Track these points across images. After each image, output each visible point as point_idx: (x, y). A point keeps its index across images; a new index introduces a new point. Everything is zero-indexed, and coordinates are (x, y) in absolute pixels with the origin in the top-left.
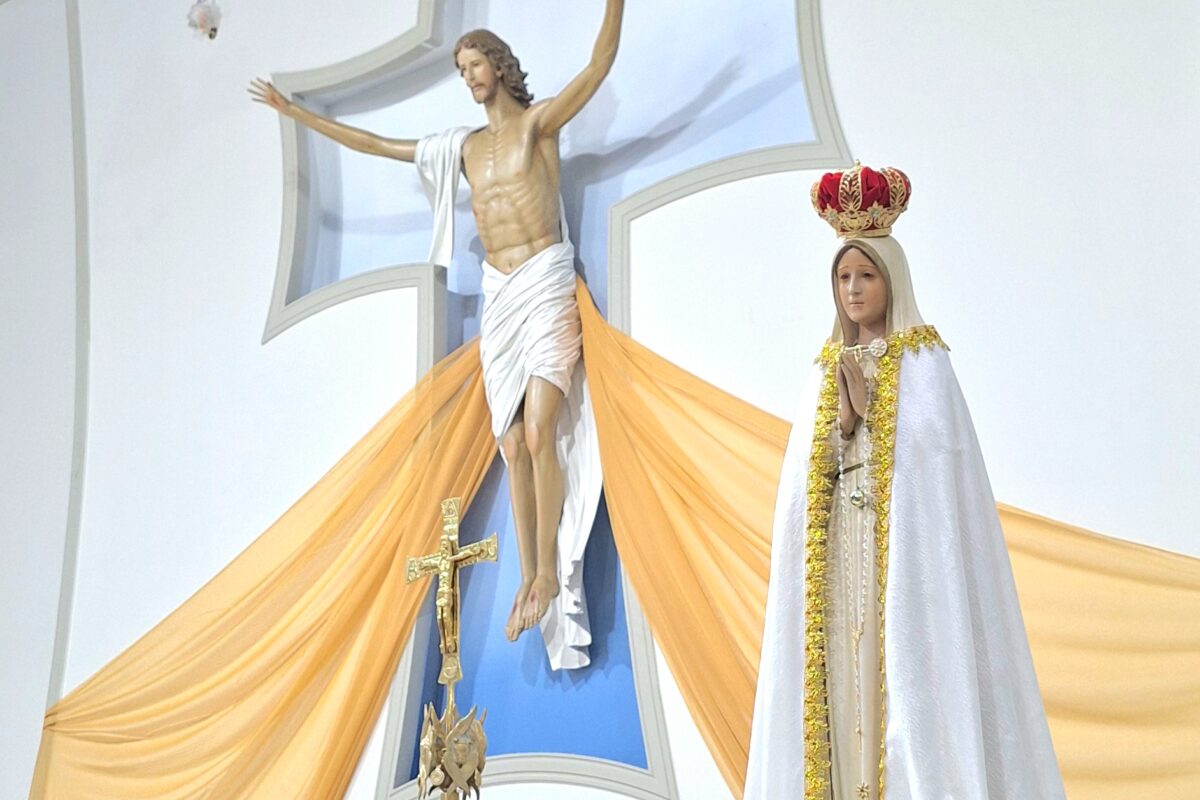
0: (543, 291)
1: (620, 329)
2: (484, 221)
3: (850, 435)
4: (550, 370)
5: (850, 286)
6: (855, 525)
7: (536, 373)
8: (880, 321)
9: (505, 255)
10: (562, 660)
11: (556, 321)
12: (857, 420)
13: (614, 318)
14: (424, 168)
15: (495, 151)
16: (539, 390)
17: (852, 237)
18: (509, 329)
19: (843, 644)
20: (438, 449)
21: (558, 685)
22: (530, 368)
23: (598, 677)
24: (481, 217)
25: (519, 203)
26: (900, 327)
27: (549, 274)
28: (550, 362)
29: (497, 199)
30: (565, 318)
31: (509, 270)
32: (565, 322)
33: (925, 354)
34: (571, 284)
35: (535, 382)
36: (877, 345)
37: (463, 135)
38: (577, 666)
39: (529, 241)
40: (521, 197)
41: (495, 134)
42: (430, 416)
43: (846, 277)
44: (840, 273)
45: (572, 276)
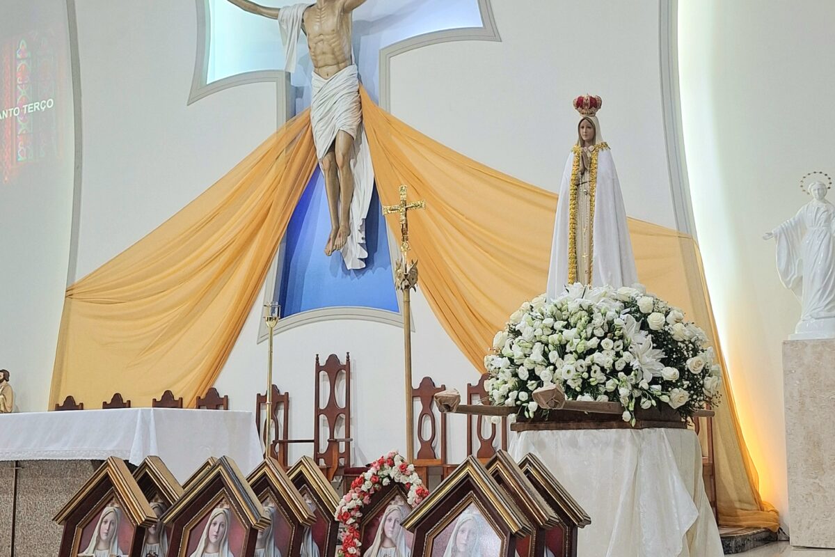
0: (344, 88)
1: (385, 109)
2: (314, 52)
3: (583, 174)
4: (349, 127)
5: (584, 130)
6: (584, 200)
7: (341, 129)
8: (592, 140)
9: (326, 69)
10: (352, 266)
11: (351, 104)
12: (585, 169)
13: (382, 105)
14: (282, 23)
15: (320, 18)
16: (343, 137)
17: (585, 116)
18: (326, 107)
19: (580, 233)
20: (289, 162)
21: (349, 277)
22: (338, 126)
23: (369, 273)
24: (312, 50)
25: (333, 45)
26: (598, 142)
27: (347, 80)
28: (349, 123)
29: (322, 42)
30: (355, 102)
31: (326, 77)
32: (354, 104)
33: (605, 151)
34: (357, 85)
35: (341, 133)
36: (591, 148)
37: (304, 8)
38: (359, 268)
39: (338, 63)
40: (334, 42)
41: (321, 9)
42: (284, 147)
43: (583, 127)
44: (581, 126)
45: (357, 82)
